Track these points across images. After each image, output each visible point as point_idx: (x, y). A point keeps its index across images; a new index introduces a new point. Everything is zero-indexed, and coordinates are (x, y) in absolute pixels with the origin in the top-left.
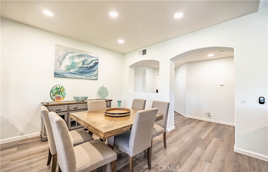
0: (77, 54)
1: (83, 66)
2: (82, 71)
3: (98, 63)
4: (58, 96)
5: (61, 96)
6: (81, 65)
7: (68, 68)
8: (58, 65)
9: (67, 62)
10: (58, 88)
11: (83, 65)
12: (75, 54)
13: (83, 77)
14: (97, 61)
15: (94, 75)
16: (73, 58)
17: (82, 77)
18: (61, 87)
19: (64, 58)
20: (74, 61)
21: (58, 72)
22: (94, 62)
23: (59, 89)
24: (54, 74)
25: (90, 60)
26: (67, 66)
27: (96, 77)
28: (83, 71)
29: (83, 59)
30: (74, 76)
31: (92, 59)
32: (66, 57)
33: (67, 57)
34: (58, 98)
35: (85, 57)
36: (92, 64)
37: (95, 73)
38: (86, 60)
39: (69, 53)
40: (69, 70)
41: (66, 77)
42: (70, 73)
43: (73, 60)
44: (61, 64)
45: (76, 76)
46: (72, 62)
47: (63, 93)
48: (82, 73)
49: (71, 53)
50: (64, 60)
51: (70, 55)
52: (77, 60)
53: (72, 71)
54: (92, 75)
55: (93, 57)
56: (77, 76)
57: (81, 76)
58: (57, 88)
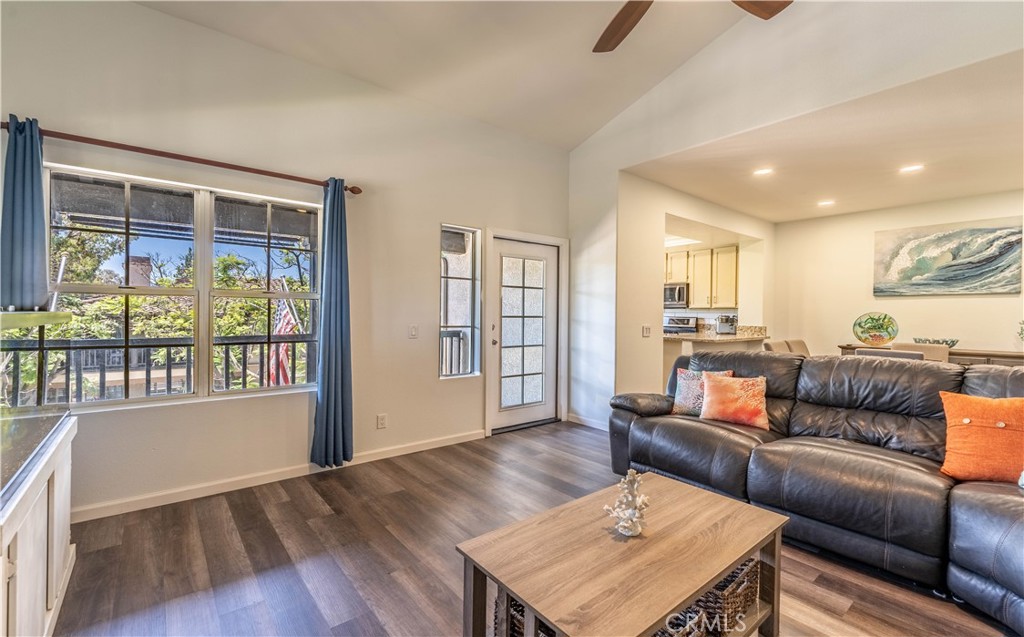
0: (932, 237)
1: (954, 263)
2: (952, 274)
4: (878, 334)
5: (884, 334)
7: (906, 275)
8: (882, 272)
9: (904, 261)
10: (876, 317)
12: (927, 238)
13: (957, 289)
16: (920, 248)
17: (952, 289)
18: (883, 317)
19: (895, 254)
20: (924, 255)
21: (882, 286)
23: (877, 320)
24: (872, 291)
26: (903, 271)
28: (955, 276)
29: (953, 245)
30: (923, 290)
32: (901, 252)
33: (904, 251)
34: (878, 337)
35: (960, 238)
39: (910, 240)
40: (910, 278)
41: (901, 295)
42: (914, 285)
43: (920, 253)
44: (887, 268)
45: (930, 289)
46: (919, 261)
47: (890, 329)
49: (915, 238)
50: (896, 260)
51: (912, 244)
52: (932, 252)
53: (917, 279)
56: (935, 290)
57: (947, 289)
58: (873, 319)
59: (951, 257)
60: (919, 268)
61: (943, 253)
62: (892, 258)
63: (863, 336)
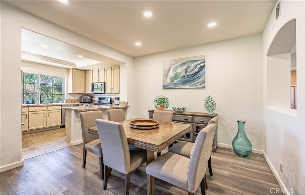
0: (179, 64)
1: (186, 75)
2: (185, 80)
3: (204, 66)
4: (163, 105)
5: (165, 105)
6: (183, 74)
8: (165, 78)
9: (171, 74)
10: (162, 98)
11: (186, 73)
12: (178, 64)
13: (187, 86)
14: (202, 64)
15: (199, 83)
16: (176, 69)
17: (185, 86)
18: (164, 98)
19: (169, 71)
20: (177, 71)
21: (165, 85)
22: (198, 66)
23: (163, 99)
24: (162, 86)
25: (193, 65)
26: (171, 78)
27: (202, 85)
28: (186, 80)
29: (185, 67)
30: (177, 86)
31: (196, 63)
32: (170, 70)
33: (171, 70)
34: (163, 107)
35: (187, 64)
36: (197, 70)
37: (201, 79)
38: (189, 67)
40: (173, 81)
41: (171, 88)
43: (176, 70)
44: (167, 77)
45: (179, 86)
47: (167, 103)
48: (185, 82)
49: (174, 64)
51: (173, 67)
52: (179, 70)
53: (175, 82)
54: (197, 83)
55: (197, 61)
56: (181, 86)
57: (184, 86)
58: (161, 99)
59: (184, 72)
60: (176, 77)
61: (183, 70)
62: (168, 73)
63: (158, 106)
